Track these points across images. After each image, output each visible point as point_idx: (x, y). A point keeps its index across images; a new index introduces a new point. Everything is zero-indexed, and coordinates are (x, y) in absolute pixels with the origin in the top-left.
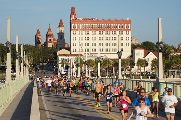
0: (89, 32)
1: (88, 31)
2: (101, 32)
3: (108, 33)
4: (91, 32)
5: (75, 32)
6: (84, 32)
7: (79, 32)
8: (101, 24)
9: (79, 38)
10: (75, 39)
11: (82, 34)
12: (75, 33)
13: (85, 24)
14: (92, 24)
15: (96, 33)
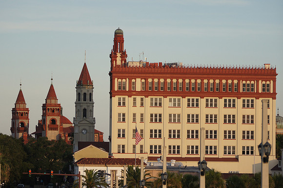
0: (160, 99)
1: (158, 97)
2: (193, 100)
3: (211, 105)
4: (166, 101)
5: (124, 99)
6: (147, 100)
7: (135, 100)
8: (193, 78)
9: (134, 115)
10: (124, 120)
11: (142, 105)
12: (124, 104)
13: (150, 77)
14: (169, 78)
15: (179, 105)
